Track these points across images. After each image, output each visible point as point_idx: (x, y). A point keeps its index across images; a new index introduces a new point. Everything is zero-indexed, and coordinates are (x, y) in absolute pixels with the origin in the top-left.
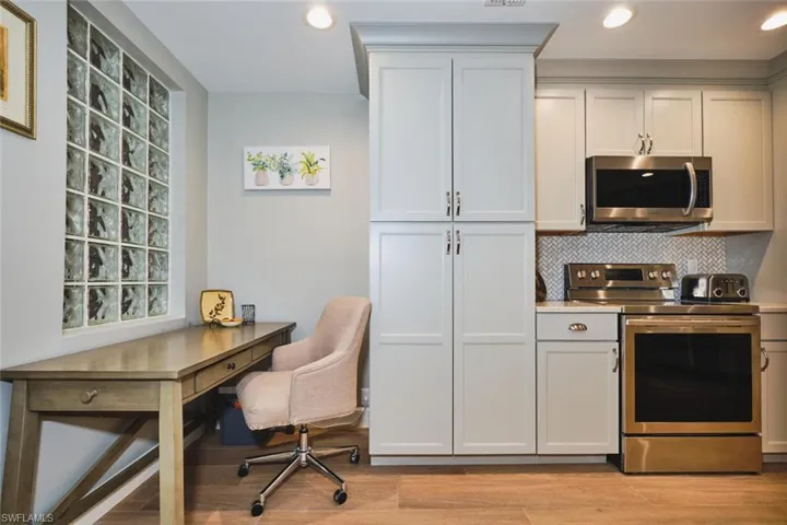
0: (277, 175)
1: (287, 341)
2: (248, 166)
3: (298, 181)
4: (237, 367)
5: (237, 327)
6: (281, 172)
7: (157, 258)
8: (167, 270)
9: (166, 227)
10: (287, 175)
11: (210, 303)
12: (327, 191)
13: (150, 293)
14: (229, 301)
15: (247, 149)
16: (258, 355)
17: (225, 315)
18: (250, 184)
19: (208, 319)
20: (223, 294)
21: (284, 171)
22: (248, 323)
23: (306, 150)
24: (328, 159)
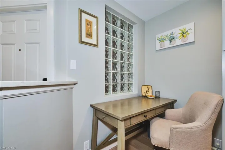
0: (169, 42)
1: (172, 108)
2: (158, 41)
3: (178, 42)
4: (147, 117)
5: (153, 98)
6: (170, 40)
7: (130, 76)
8: (133, 79)
9: (133, 66)
10: (173, 41)
11: (145, 89)
12: (193, 43)
13: (128, 86)
14: (150, 89)
15: (157, 36)
16: (158, 112)
17: (149, 94)
18: (158, 48)
19: (144, 95)
20: (149, 87)
21: (171, 39)
22: (157, 98)
23: (182, 28)
24: (193, 29)
